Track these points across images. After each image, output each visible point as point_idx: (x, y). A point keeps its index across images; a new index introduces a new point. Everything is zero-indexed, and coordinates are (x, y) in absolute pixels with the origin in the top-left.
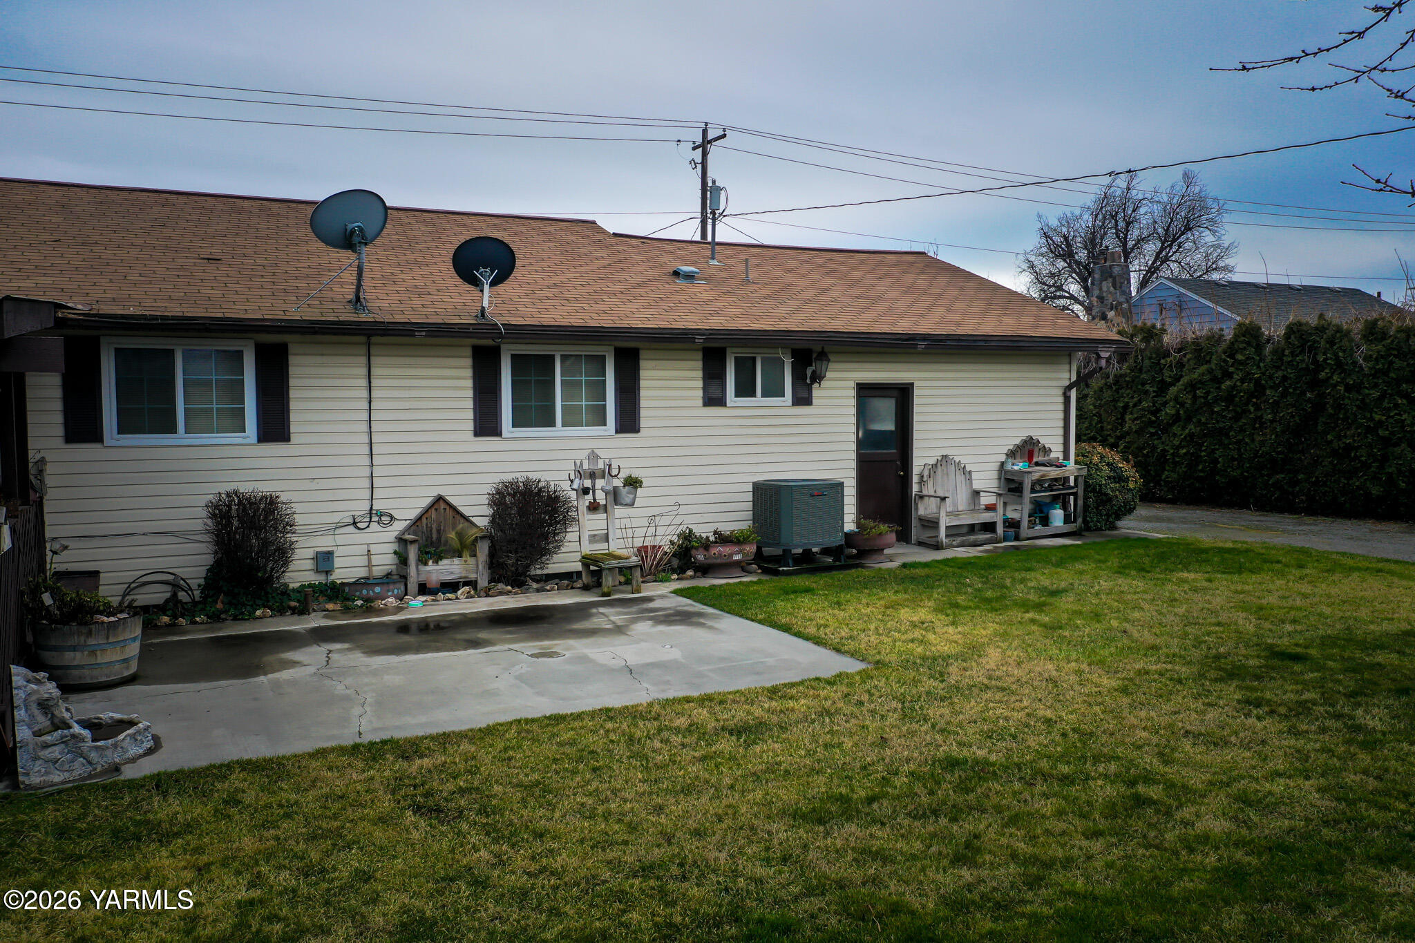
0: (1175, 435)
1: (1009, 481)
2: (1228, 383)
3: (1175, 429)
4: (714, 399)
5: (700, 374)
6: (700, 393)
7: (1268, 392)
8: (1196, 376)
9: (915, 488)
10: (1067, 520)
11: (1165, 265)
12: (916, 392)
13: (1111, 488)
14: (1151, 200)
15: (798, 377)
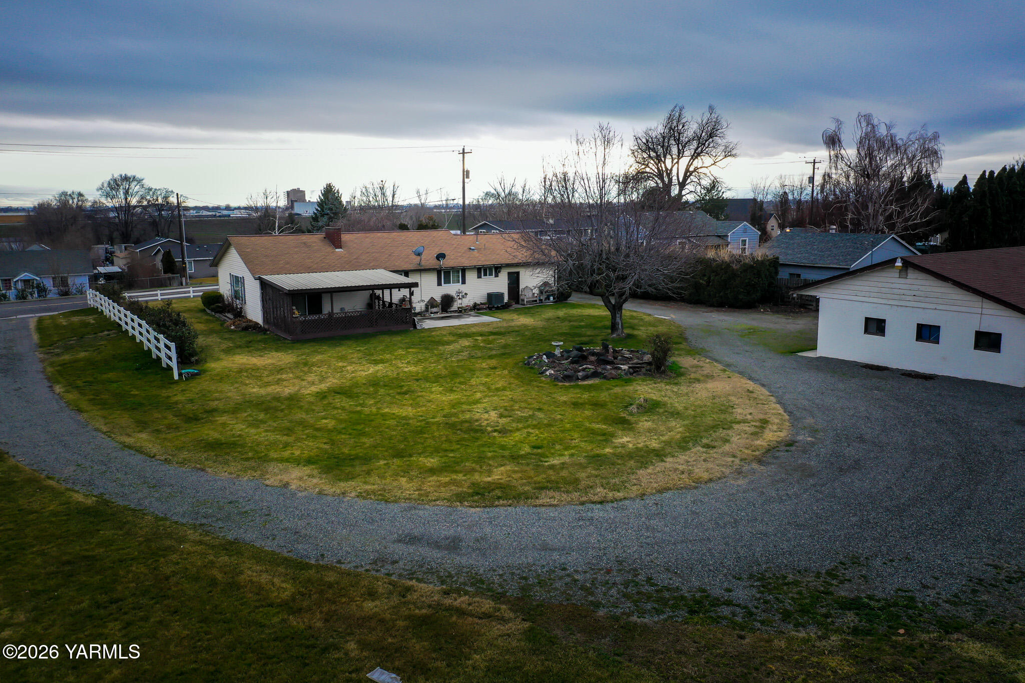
1: (541, 291)
5: (477, 273)
6: (477, 277)
9: (520, 293)
10: (554, 299)
12: (520, 273)
13: (564, 292)
15: (496, 271)
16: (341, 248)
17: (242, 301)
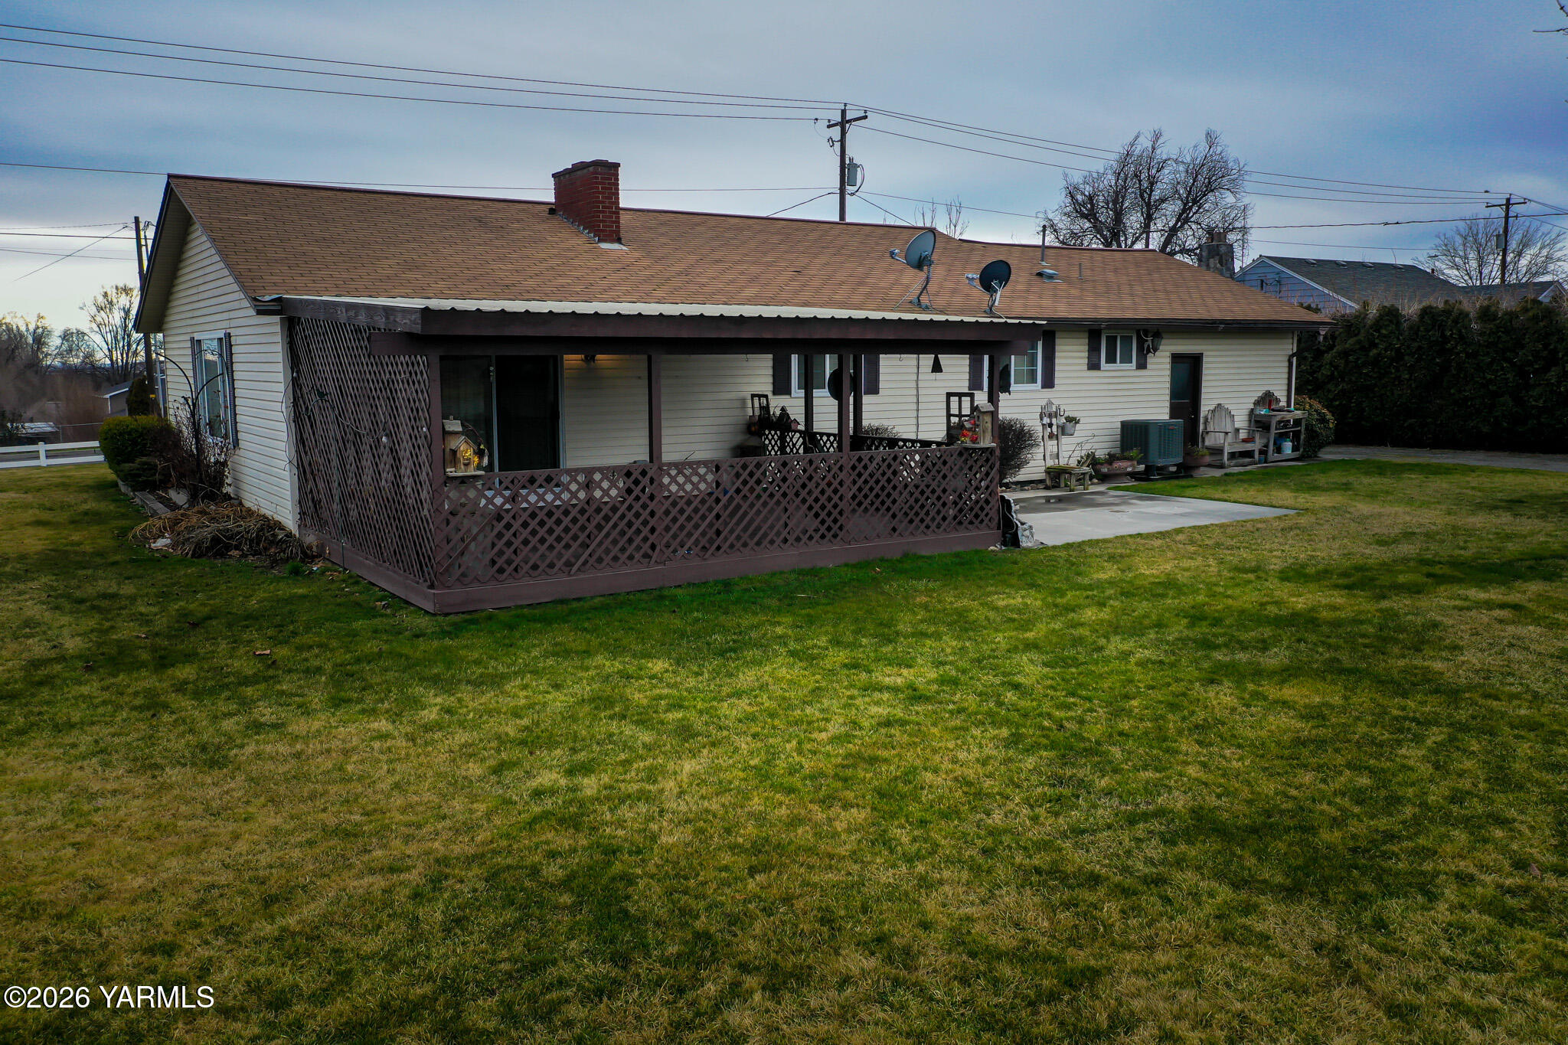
0: (1329, 391)
1: (1256, 422)
2: (1375, 351)
3: (1331, 386)
4: (1094, 366)
5: (1087, 348)
6: (1086, 361)
7: (1406, 358)
8: (1347, 346)
9: (1201, 427)
10: (1295, 449)
11: (1186, 226)
12: (1204, 359)
13: (1318, 427)
14: (1176, 161)
15: (1140, 349)
16: (619, 241)
17: (226, 436)
